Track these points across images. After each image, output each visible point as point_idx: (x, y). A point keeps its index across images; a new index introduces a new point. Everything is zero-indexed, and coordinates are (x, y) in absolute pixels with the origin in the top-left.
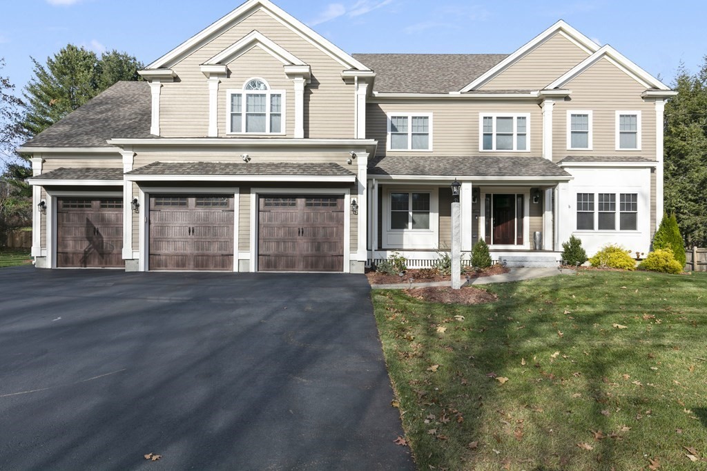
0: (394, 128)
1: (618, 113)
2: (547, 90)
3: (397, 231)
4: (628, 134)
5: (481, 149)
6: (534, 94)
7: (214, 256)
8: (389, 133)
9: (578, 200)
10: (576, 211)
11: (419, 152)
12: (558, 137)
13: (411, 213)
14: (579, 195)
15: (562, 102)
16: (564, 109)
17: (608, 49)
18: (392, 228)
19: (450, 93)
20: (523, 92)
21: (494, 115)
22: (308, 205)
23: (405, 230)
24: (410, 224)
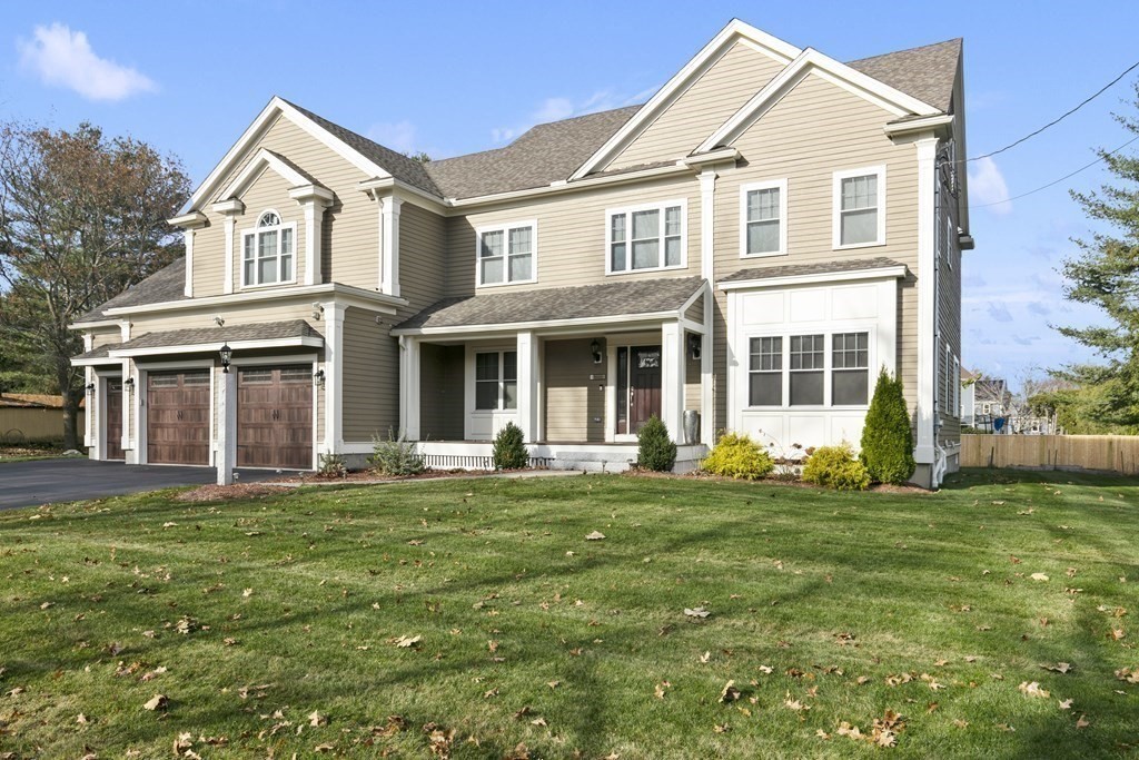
0: (486, 251)
1: (838, 177)
2: (699, 154)
3: (483, 413)
4: (855, 215)
5: (608, 271)
6: (681, 165)
7: (200, 446)
8: (479, 259)
9: (751, 351)
10: (748, 371)
11: (519, 286)
12: (722, 238)
13: (501, 385)
14: (753, 341)
15: (733, 171)
16: (736, 183)
17: (813, 56)
18: (477, 408)
19: (552, 184)
20: (667, 164)
21: (628, 210)
22: (283, 378)
23: (494, 411)
24: (501, 402)
